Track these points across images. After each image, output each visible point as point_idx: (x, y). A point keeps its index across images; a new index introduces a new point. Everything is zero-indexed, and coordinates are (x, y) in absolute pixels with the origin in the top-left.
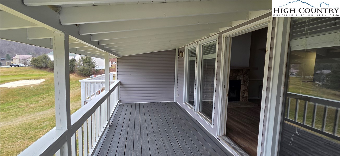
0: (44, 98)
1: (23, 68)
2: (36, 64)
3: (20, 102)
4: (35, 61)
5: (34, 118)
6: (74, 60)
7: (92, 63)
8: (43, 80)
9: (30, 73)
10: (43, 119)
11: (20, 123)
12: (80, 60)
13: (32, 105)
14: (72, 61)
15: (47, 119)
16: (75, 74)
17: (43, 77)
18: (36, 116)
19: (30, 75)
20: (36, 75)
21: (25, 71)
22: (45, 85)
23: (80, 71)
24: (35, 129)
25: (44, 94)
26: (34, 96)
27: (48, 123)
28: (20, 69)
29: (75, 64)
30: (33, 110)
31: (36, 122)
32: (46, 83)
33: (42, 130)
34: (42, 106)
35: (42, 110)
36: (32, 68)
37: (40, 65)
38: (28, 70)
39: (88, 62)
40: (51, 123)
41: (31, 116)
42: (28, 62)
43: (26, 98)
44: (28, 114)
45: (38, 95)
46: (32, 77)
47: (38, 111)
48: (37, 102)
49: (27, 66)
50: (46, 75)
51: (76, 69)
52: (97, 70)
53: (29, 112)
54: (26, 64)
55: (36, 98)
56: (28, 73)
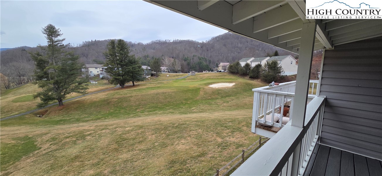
0: (233, 100)
1: (224, 73)
2: (231, 70)
3: (218, 100)
4: (231, 67)
5: (223, 115)
6: (260, 65)
7: (278, 68)
8: (234, 84)
9: (227, 78)
10: (228, 119)
11: (215, 117)
12: (265, 65)
13: (225, 104)
14: (258, 67)
15: (231, 120)
16: (259, 80)
17: (234, 81)
18: (225, 114)
19: (226, 79)
20: (230, 79)
21: (224, 75)
22: (235, 88)
23: (264, 77)
24: (222, 126)
25: (233, 96)
26: (227, 96)
27: (231, 124)
28: (222, 74)
29: (260, 70)
30: (224, 108)
31: (224, 121)
32: (235, 87)
33: (226, 129)
34: (230, 107)
35: (230, 110)
36: (229, 73)
37: (233, 71)
38: (226, 74)
39: (274, 67)
40: (233, 125)
41: (223, 113)
42: (227, 68)
43: (222, 97)
44: (221, 111)
45: (230, 96)
46: (227, 80)
47: (228, 110)
48: (228, 102)
49: (226, 71)
50: (236, 79)
51: (261, 75)
52: (282, 76)
53: (222, 109)
54: (226, 70)
55: (228, 99)
56: (226, 77)
